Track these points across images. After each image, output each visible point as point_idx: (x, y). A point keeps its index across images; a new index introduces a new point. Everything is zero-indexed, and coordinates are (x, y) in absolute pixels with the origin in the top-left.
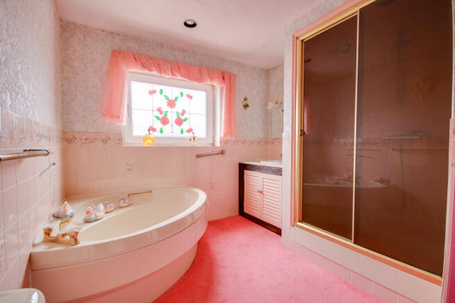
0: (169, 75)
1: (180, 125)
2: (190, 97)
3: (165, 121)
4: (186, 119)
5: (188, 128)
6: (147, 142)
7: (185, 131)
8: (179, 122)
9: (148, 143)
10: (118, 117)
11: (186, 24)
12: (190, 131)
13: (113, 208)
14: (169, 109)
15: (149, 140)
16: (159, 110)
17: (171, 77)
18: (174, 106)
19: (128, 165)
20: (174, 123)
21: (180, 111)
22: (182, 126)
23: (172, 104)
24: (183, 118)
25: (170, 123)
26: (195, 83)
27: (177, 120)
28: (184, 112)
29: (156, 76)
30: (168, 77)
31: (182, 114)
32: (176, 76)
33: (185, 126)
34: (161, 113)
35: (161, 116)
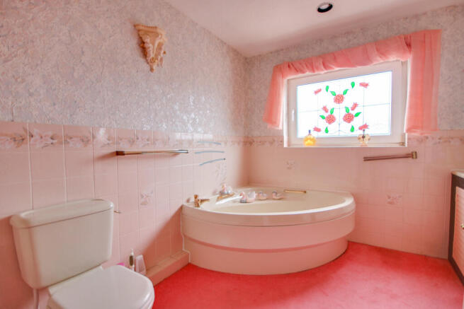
0: (322, 70)
1: (349, 122)
2: (365, 85)
3: (331, 119)
4: (358, 114)
5: (361, 124)
6: (306, 143)
7: (356, 128)
8: (349, 118)
9: (308, 144)
10: (275, 123)
11: (320, 10)
12: (364, 127)
13: (265, 198)
14: (336, 106)
15: (309, 141)
16: (325, 109)
17: (326, 71)
18: (342, 100)
19: (288, 164)
20: (342, 120)
21: (350, 106)
22: (352, 123)
23: (339, 99)
24: (353, 113)
25: (337, 120)
26: (360, 67)
27: (345, 116)
28: (355, 105)
29: (311, 76)
30: (322, 72)
31: (353, 109)
32: (331, 68)
33: (357, 122)
34: (327, 111)
35: (326, 115)
